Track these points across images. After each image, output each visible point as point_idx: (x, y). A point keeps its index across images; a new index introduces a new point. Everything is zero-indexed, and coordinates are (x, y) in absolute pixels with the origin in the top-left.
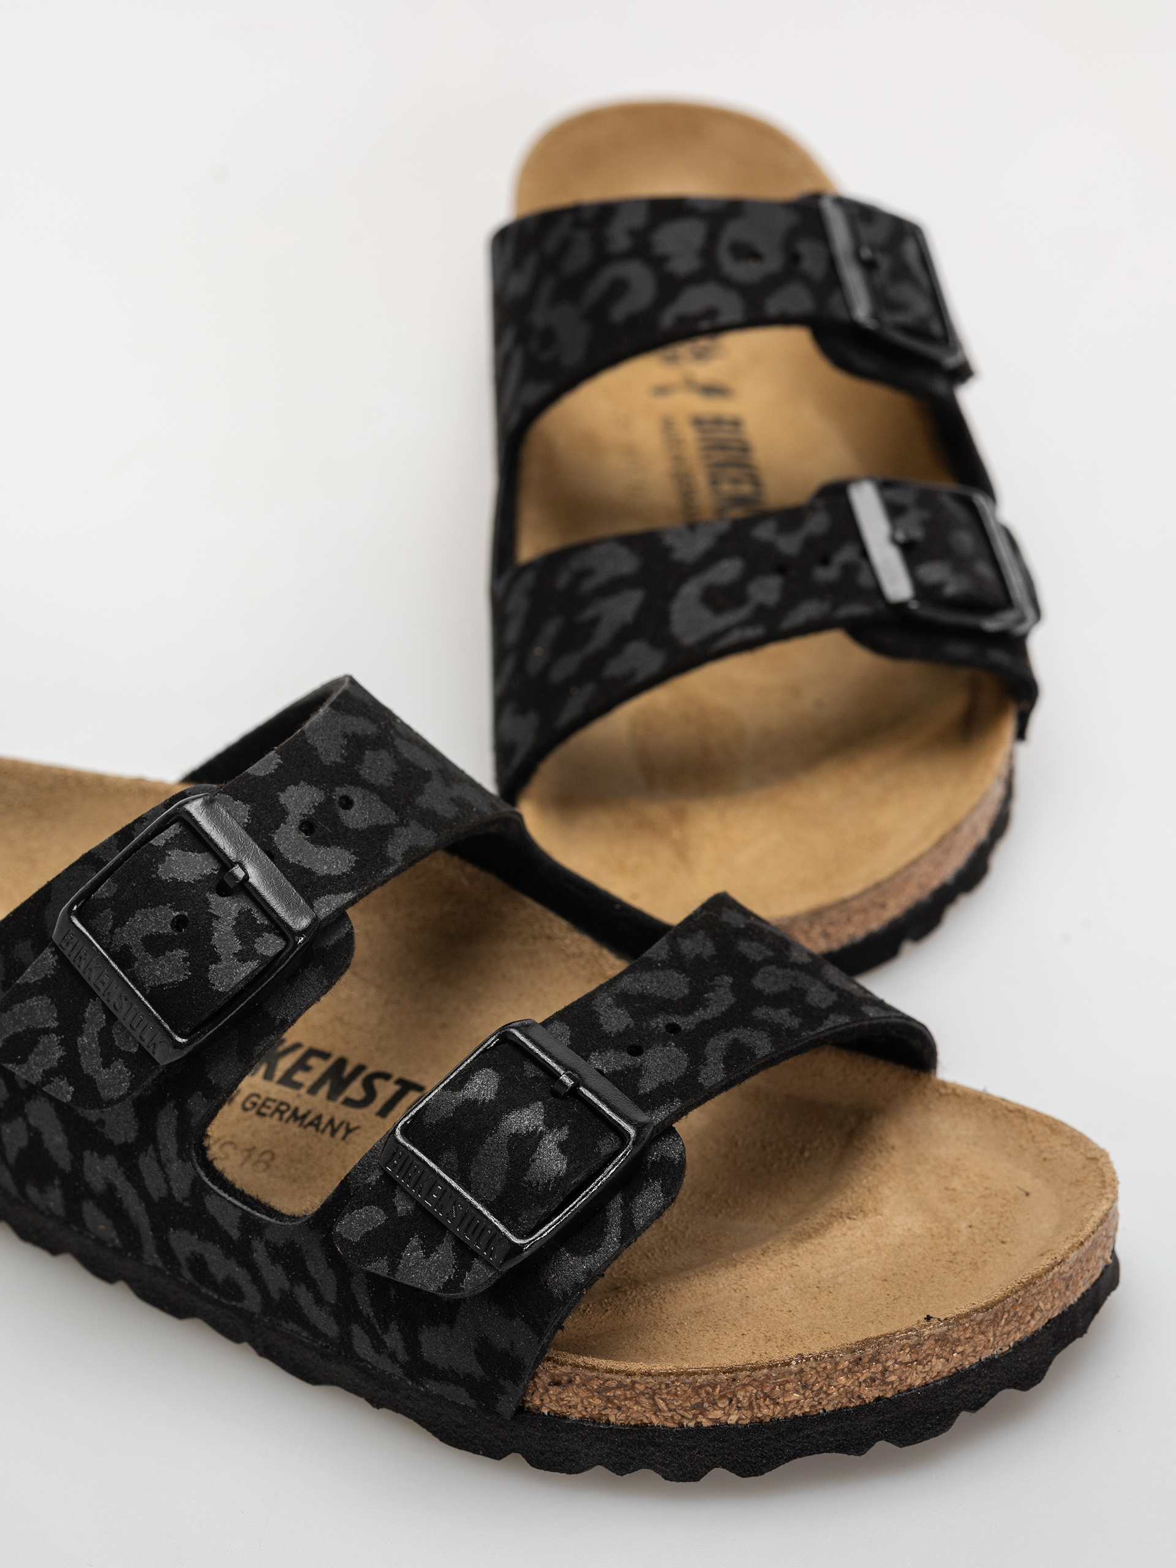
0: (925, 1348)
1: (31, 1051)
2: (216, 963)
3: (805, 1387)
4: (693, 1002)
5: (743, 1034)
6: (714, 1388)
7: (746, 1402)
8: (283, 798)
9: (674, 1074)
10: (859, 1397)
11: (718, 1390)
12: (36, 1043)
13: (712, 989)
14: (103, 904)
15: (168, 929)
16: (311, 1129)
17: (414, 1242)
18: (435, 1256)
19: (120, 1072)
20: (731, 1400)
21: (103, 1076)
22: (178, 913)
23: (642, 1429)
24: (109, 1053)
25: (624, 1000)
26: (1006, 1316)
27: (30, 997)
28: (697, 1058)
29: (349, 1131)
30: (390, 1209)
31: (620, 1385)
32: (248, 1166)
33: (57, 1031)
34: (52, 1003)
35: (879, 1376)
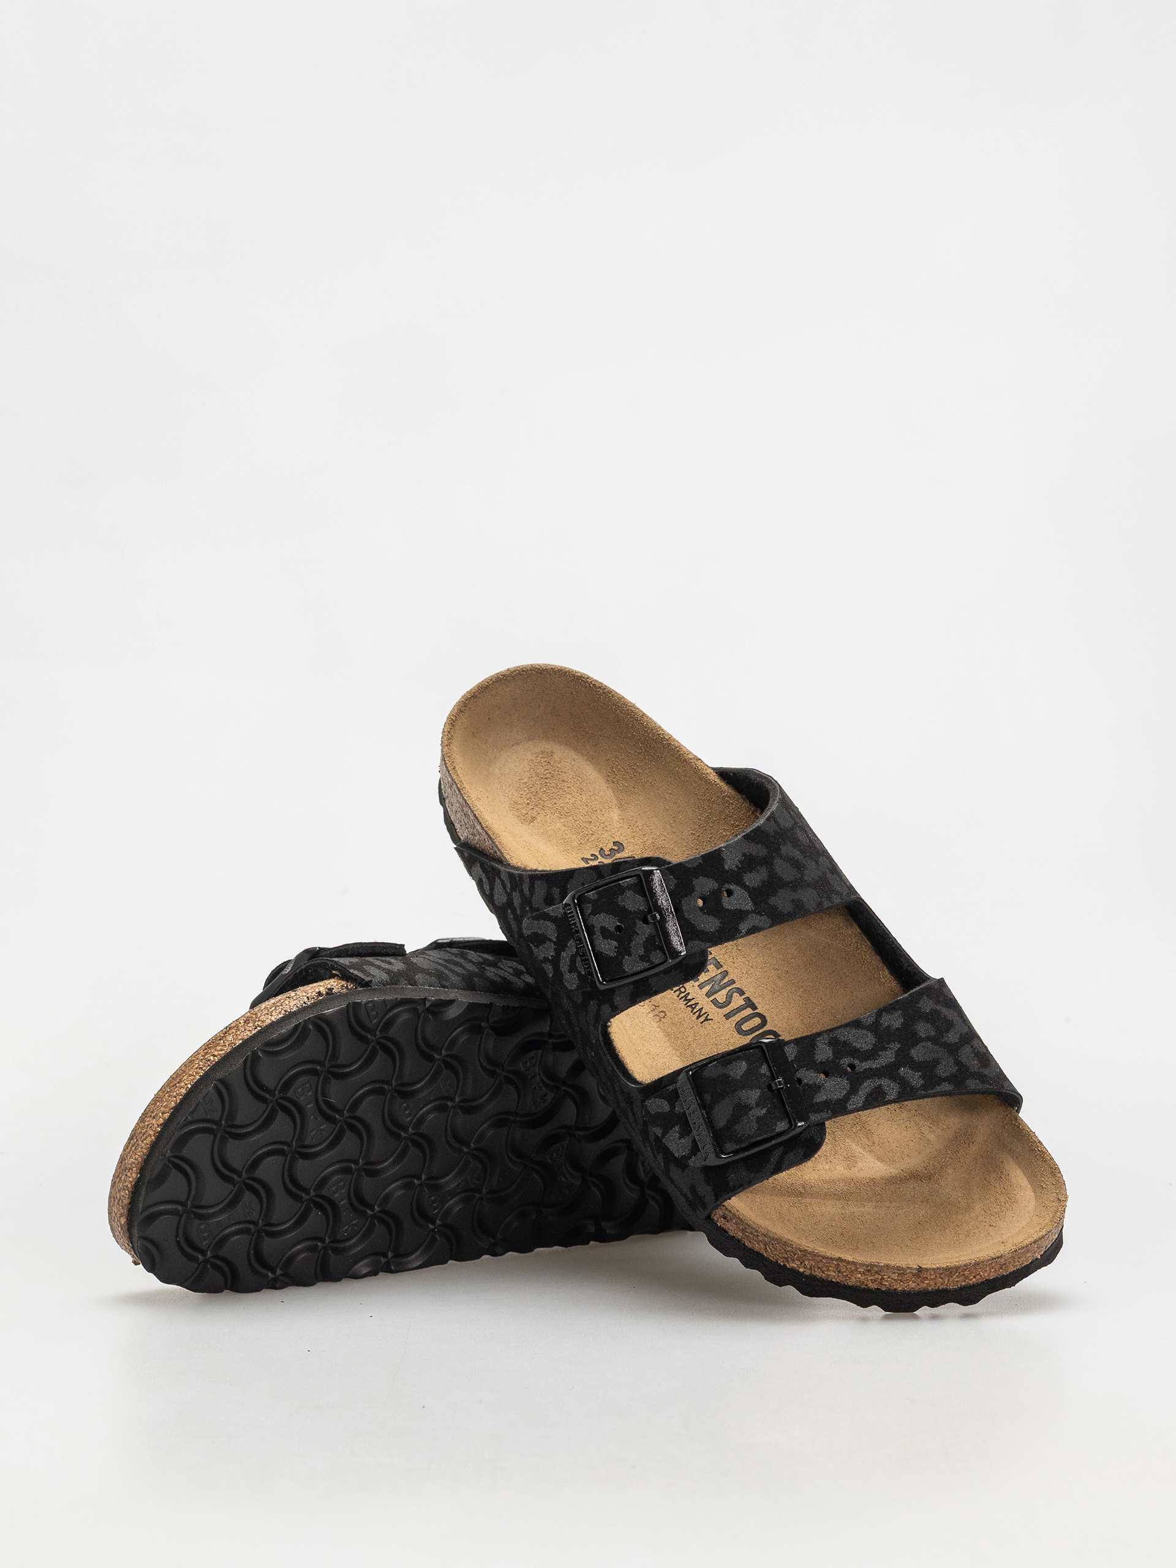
0: (906, 1276)
1: (541, 944)
2: (629, 956)
3: (839, 1272)
4: (871, 1055)
5: (885, 1082)
6: (795, 1255)
7: (808, 1267)
8: (695, 882)
9: (837, 1095)
10: (867, 1285)
11: (796, 1256)
12: (545, 943)
13: (885, 1049)
14: (590, 901)
15: (612, 929)
16: (690, 1009)
17: (677, 1128)
18: (683, 1140)
19: (575, 979)
20: (801, 1263)
21: (567, 976)
22: (619, 924)
23: (759, 1254)
24: (572, 968)
25: (834, 1043)
26: (957, 1274)
27: (548, 921)
28: (854, 1090)
29: (706, 1019)
30: (673, 1107)
31: (752, 1233)
32: (651, 1015)
33: (555, 943)
34: (556, 929)
35: (879, 1280)
